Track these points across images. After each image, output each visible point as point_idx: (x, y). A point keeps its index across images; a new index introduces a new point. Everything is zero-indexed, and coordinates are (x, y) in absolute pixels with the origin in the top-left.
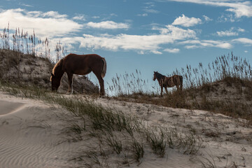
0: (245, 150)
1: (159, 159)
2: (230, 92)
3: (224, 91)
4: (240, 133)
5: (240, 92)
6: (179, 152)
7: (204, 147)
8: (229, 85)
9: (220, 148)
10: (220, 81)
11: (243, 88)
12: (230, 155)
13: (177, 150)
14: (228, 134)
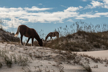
0: (50, 63)
1: (9, 68)
2: (80, 38)
3: (77, 38)
4: (52, 56)
5: (84, 37)
6: (18, 65)
7: (31, 63)
8: (79, 35)
9: (39, 63)
10: (76, 33)
11: (86, 36)
12: (42, 66)
13: (18, 64)
14: (46, 57)
